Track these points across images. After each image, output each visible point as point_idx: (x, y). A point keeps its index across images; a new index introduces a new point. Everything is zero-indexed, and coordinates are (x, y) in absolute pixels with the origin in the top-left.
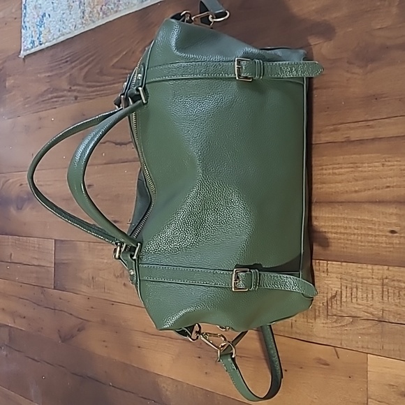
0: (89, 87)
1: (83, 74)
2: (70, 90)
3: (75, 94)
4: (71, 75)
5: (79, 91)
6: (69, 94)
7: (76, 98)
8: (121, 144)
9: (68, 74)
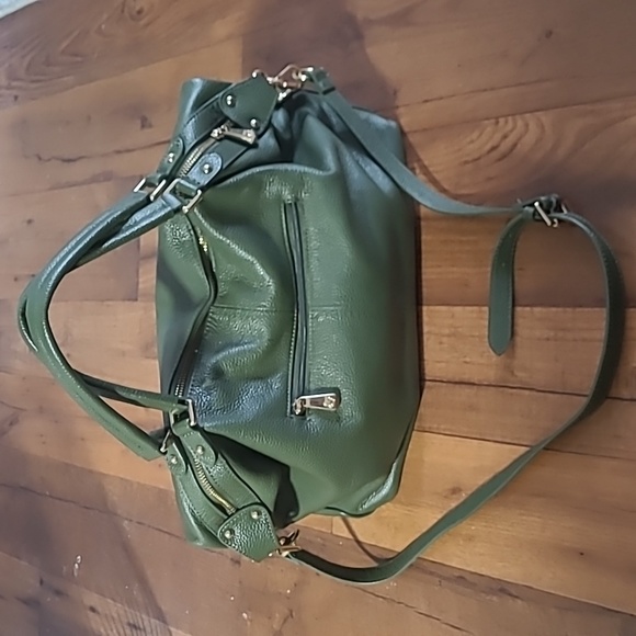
0: (33, 82)
1: (25, 64)
2: (9, 87)
3: (15, 92)
4: (10, 66)
5: (19, 88)
6: (8, 92)
7: (16, 98)
8: (69, 161)
9: (7, 65)
